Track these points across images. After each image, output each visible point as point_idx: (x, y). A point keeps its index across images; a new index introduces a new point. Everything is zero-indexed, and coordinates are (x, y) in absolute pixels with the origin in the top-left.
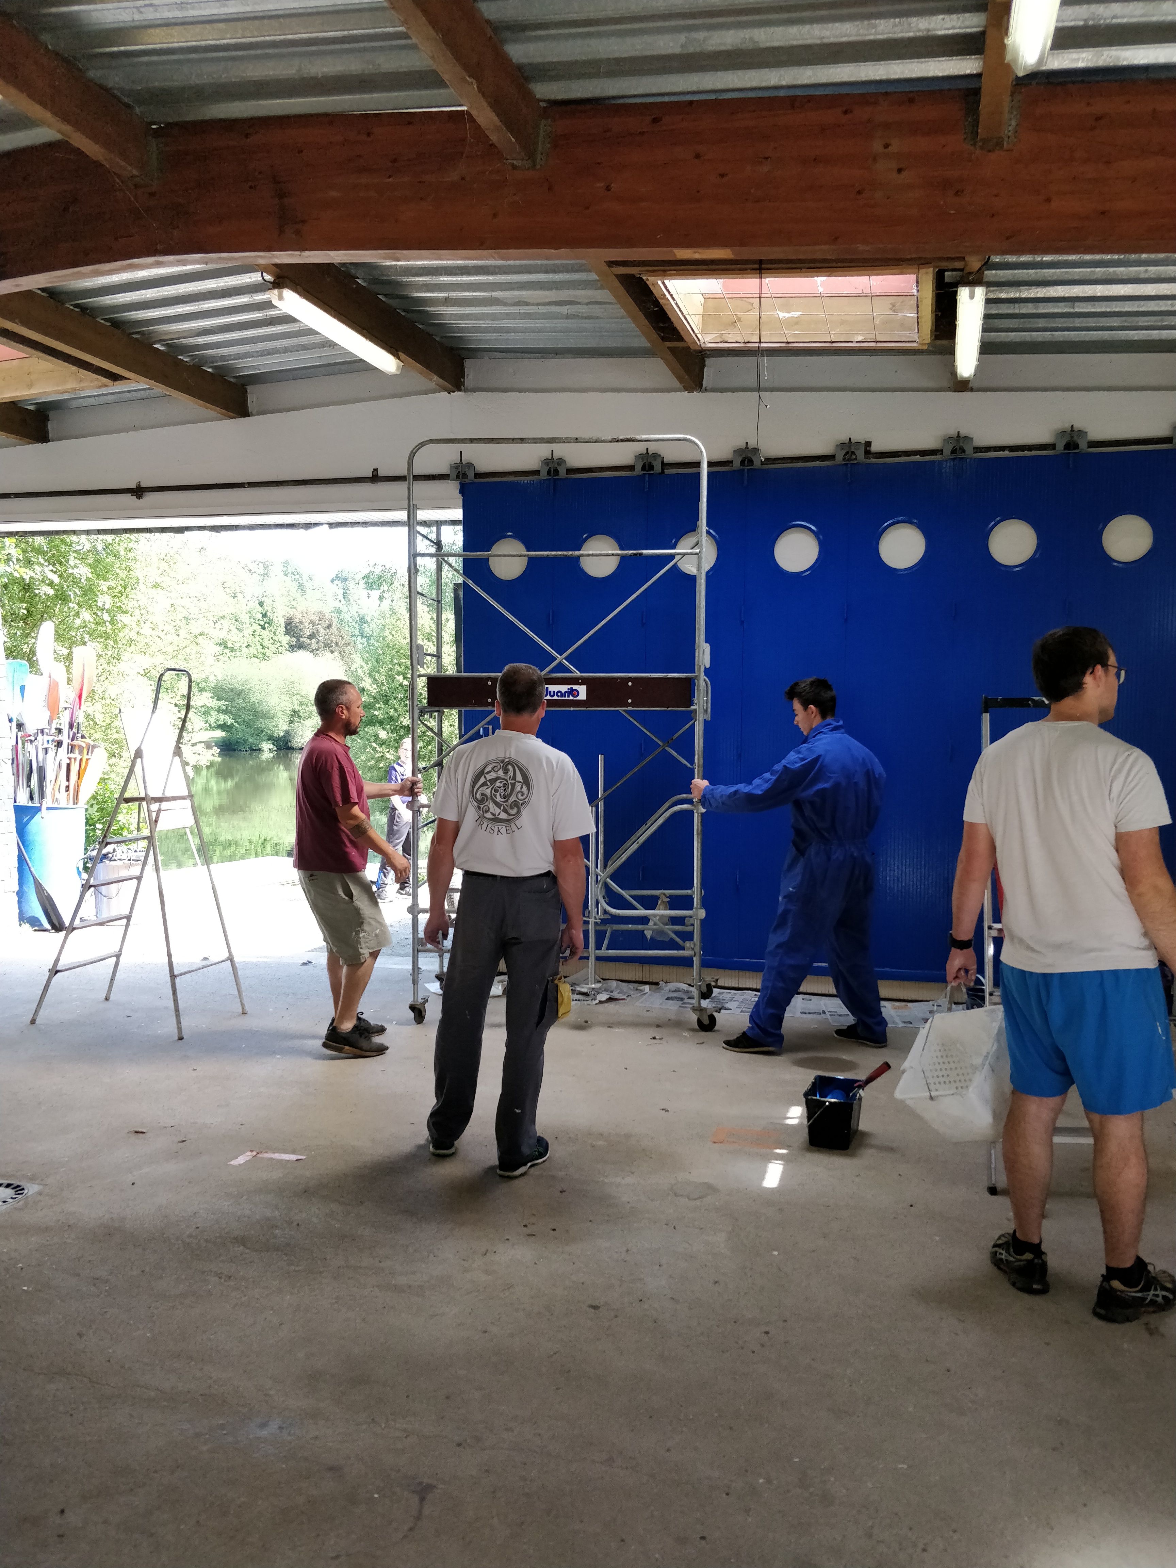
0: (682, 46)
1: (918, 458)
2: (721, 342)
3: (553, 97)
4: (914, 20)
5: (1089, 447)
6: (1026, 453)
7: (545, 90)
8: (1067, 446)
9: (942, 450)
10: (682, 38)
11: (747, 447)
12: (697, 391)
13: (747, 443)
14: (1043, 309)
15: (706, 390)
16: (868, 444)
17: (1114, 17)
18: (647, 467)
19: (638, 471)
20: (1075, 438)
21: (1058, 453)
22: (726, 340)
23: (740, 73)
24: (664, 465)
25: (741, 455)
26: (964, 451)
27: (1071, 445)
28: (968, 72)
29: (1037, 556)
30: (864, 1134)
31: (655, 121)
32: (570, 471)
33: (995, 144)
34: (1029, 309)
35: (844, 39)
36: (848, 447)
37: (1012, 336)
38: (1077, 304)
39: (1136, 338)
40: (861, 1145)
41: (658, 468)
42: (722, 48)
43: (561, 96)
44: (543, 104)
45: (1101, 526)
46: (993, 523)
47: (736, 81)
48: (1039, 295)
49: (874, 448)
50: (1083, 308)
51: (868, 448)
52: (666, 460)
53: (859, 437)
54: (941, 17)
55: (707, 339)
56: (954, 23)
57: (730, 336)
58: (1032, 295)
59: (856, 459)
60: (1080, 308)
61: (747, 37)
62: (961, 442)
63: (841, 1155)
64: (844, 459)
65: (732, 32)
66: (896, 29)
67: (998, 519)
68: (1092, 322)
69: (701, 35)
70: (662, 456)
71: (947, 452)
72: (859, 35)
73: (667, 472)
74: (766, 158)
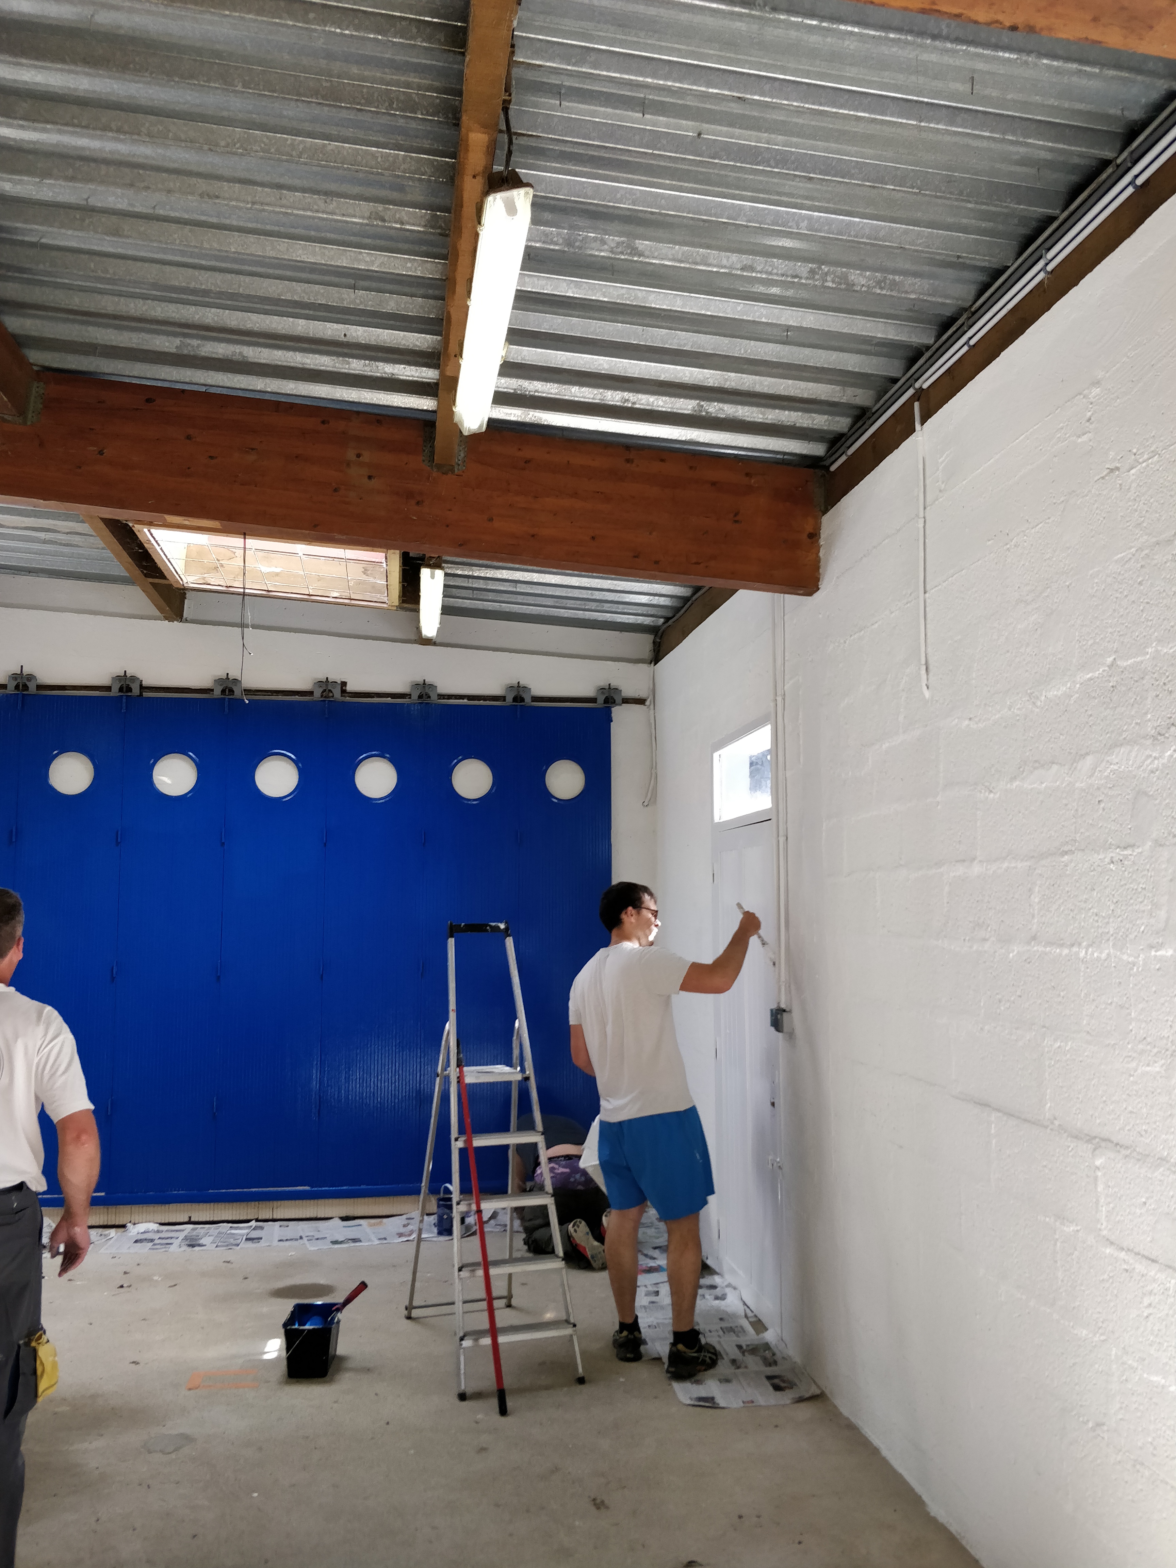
0: (177, 347)
1: (389, 700)
2: (204, 584)
3: (47, 364)
4: (381, 365)
5: (532, 701)
6: (482, 702)
7: (37, 357)
8: (515, 699)
9: (410, 695)
10: (177, 341)
11: (228, 678)
12: (177, 621)
13: (228, 674)
14: (492, 586)
15: (187, 621)
16: (344, 684)
17: (536, 391)
18: (125, 689)
19: (115, 692)
20: (521, 693)
21: (508, 704)
22: (209, 582)
23: (230, 375)
24: (142, 688)
25: (221, 685)
26: (429, 697)
27: (518, 699)
28: (425, 408)
29: (493, 791)
30: (342, 1359)
31: (148, 400)
32: (40, 687)
33: (446, 469)
34: (480, 584)
35: (322, 368)
36: (325, 685)
37: (467, 603)
38: (519, 585)
39: (566, 616)
40: (338, 1370)
41: (136, 691)
42: (214, 356)
43: (55, 365)
44: (35, 368)
45: (544, 768)
46: (456, 761)
47: (226, 380)
48: (488, 575)
49: (349, 688)
50: (524, 589)
51: (344, 688)
52: (144, 683)
53: (336, 676)
54: (403, 366)
55: (189, 579)
56: (413, 373)
57: (213, 580)
58: (482, 575)
59: (333, 697)
60: (521, 588)
61: (238, 351)
62: (427, 688)
63: (319, 1383)
64: (322, 696)
65: (223, 345)
66: (366, 368)
67: (460, 757)
68: (531, 600)
69: (195, 342)
70: (141, 679)
71: (415, 697)
72: (335, 367)
73: (145, 694)
74: (253, 449)
